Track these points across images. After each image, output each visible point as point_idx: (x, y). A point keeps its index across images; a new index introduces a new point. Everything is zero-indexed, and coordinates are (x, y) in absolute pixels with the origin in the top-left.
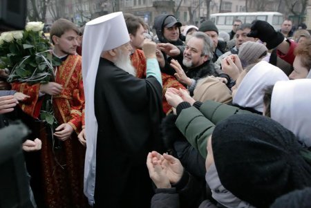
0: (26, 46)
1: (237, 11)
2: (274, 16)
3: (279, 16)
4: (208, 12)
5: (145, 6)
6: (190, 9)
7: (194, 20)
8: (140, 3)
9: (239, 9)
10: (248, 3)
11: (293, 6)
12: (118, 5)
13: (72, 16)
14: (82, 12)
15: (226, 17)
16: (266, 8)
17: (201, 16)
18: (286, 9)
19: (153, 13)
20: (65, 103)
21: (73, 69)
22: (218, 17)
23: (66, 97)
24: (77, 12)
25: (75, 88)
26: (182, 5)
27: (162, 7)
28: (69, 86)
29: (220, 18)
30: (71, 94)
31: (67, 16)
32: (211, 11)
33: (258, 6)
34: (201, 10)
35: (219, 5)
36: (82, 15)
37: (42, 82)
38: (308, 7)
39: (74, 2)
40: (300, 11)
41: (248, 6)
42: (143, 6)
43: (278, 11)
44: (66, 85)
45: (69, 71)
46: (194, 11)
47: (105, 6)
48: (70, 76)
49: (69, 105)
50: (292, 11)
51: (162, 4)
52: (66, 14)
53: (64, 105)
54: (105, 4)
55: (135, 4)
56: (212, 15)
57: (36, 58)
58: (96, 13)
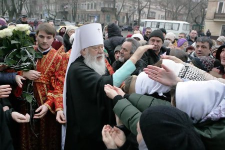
0: (13, 42)
1: (159, 19)
2: (184, 24)
3: (187, 25)
4: (139, 18)
5: (96, 10)
6: (127, 14)
7: (130, 22)
8: (92, 8)
9: (160, 17)
10: (167, 14)
11: (196, 18)
12: (76, 8)
13: (41, 13)
14: (49, 10)
15: (152, 22)
16: (178, 18)
17: (135, 20)
18: (191, 20)
19: (101, 16)
20: (43, 87)
21: (52, 62)
22: (146, 22)
23: (44, 82)
24: (45, 10)
25: (52, 76)
26: (122, 11)
27: (108, 11)
28: (47, 74)
29: (148, 23)
30: (48, 80)
31: (38, 13)
32: (141, 17)
33: (173, 16)
34: (135, 16)
35: (147, 13)
36: (49, 13)
37: (25, 70)
38: (206, 20)
39: (43, 2)
40: (201, 22)
41: (167, 16)
42: (94, 10)
43: (186, 21)
44: (45, 73)
45: (49, 63)
46: (130, 17)
47: (67, 8)
48: (49, 66)
49: (46, 88)
50: (195, 21)
51: (107, 10)
52: (37, 11)
53: (42, 88)
54: (67, 6)
55: (88, 8)
56: (142, 20)
57: (21, 51)
58: (59, 12)
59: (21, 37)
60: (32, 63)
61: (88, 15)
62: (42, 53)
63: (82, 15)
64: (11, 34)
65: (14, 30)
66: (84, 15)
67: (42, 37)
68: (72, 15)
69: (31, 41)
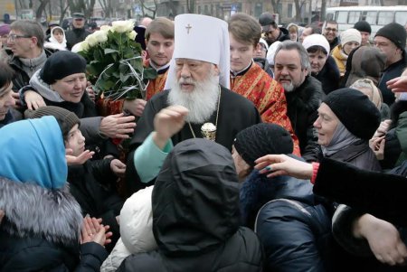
0: (107, 51)
1: (367, 4)
4: (324, 5)
7: (303, 16)
9: (369, 1)
14: (143, 2)
15: (349, 12)
17: (313, 10)
19: (243, 5)
22: (337, 12)
29: (340, 14)
32: (328, 4)
37: (127, 97)
46: (303, 3)
52: (120, 4)
56: (329, 10)
57: (120, 66)
58: (162, 3)
59: (120, 42)
60: (138, 86)
61: (218, 6)
62: (157, 70)
63: (206, 6)
64: (105, 38)
65: (110, 31)
66: (209, 6)
67: (156, 44)
68: (185, 6)
69: (137, 48)
